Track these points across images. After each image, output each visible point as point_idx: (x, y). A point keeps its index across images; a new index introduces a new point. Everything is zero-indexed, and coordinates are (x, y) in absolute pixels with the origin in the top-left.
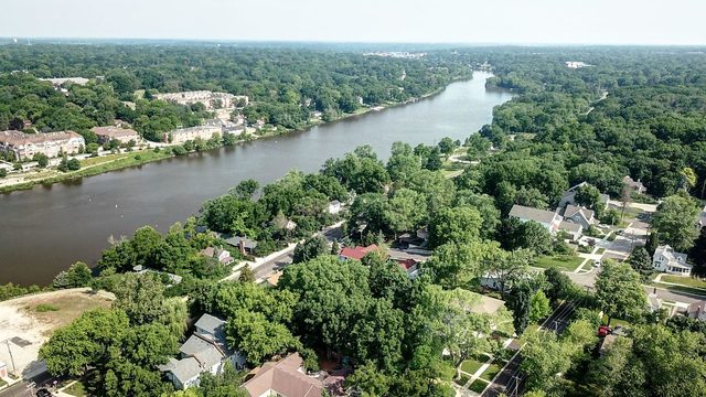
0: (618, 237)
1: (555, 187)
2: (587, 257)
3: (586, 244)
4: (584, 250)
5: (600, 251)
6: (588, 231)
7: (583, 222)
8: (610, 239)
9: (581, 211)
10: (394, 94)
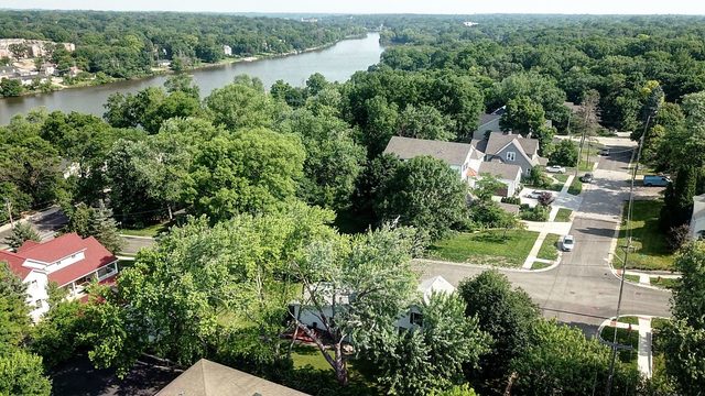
0: (585, 187)
1: (467, 104)
2: (543, 229)
3: (533, 204)
4: (536, 216)
5: (563, 216)
6: (532, 179)
7: (524, 163)
8: (573, 191)
9: (516, 142)
10: (271, 43)
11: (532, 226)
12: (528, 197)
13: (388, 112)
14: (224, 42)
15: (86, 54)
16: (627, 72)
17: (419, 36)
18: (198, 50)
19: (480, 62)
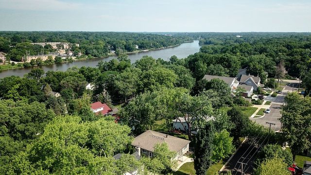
0: (278, 95)
1: (233, 65)
2: (259, 107)
3: (256, 99)
4: (257, 103)
5: (267, 103)
6: (257, 91)
7: (255, 86)
8: (273, 96)
9: (251, 78)
10: (154, 45)
11: (255, 106)
12: (255, 97)
13: (203, 66)
14: (136, 44)
15: (84, 48)
16: (301, 55)
17: (216, 41)
18: (125, 46)
19: (241, 51)
